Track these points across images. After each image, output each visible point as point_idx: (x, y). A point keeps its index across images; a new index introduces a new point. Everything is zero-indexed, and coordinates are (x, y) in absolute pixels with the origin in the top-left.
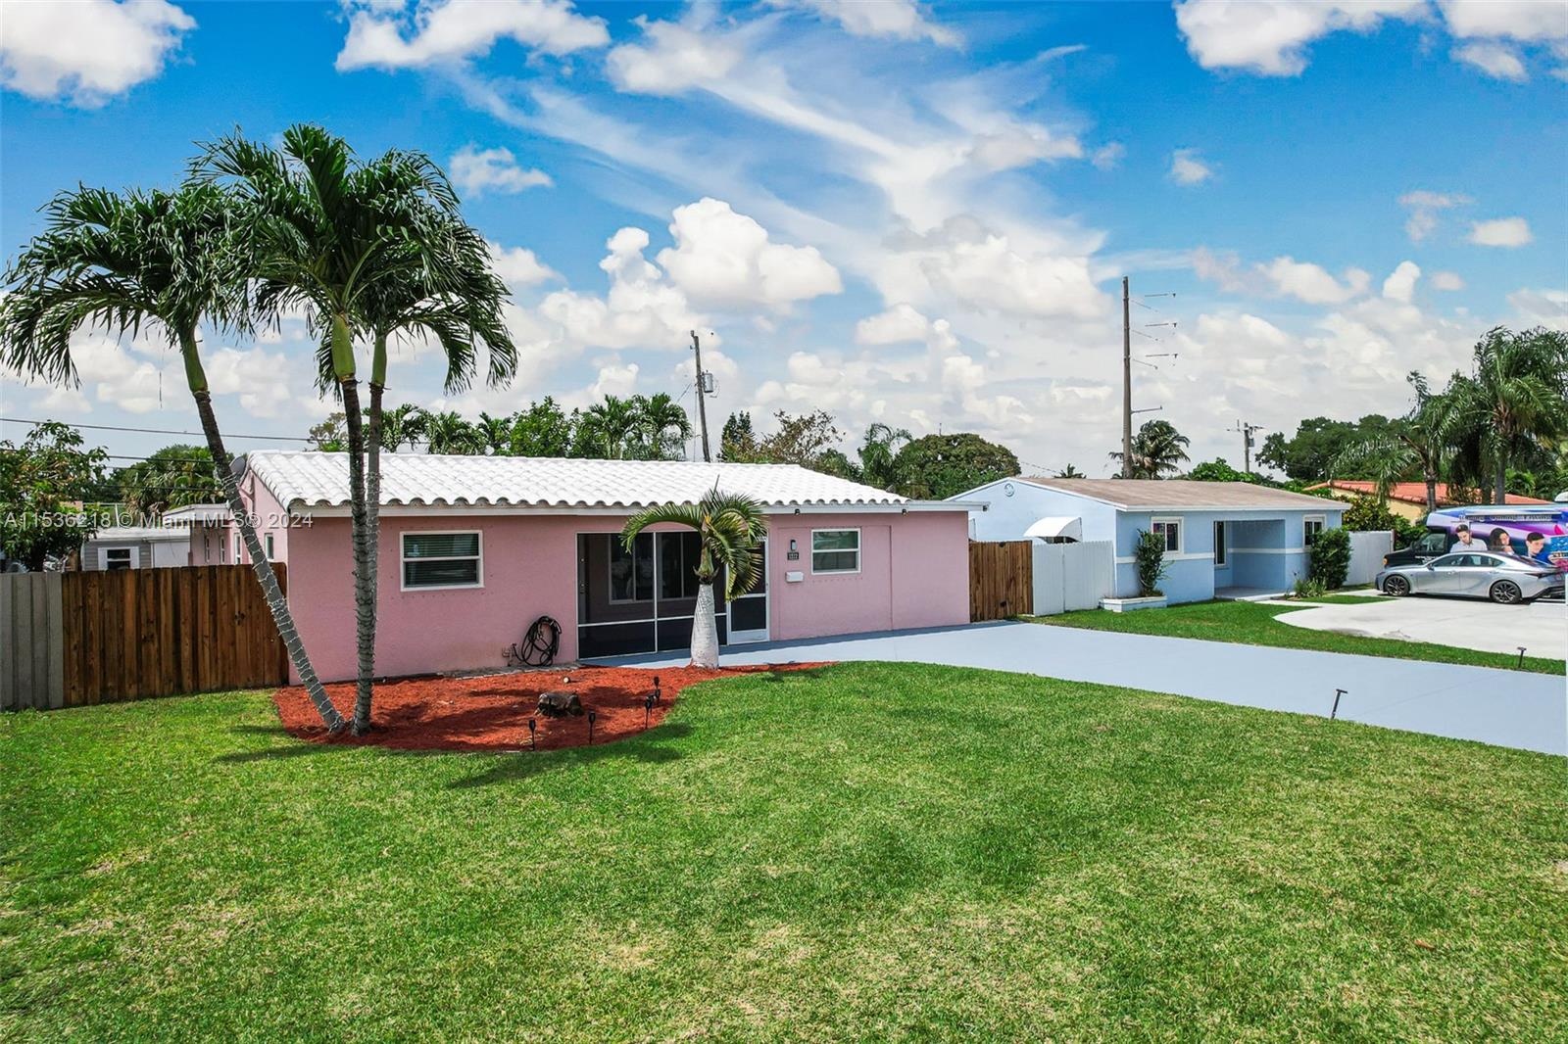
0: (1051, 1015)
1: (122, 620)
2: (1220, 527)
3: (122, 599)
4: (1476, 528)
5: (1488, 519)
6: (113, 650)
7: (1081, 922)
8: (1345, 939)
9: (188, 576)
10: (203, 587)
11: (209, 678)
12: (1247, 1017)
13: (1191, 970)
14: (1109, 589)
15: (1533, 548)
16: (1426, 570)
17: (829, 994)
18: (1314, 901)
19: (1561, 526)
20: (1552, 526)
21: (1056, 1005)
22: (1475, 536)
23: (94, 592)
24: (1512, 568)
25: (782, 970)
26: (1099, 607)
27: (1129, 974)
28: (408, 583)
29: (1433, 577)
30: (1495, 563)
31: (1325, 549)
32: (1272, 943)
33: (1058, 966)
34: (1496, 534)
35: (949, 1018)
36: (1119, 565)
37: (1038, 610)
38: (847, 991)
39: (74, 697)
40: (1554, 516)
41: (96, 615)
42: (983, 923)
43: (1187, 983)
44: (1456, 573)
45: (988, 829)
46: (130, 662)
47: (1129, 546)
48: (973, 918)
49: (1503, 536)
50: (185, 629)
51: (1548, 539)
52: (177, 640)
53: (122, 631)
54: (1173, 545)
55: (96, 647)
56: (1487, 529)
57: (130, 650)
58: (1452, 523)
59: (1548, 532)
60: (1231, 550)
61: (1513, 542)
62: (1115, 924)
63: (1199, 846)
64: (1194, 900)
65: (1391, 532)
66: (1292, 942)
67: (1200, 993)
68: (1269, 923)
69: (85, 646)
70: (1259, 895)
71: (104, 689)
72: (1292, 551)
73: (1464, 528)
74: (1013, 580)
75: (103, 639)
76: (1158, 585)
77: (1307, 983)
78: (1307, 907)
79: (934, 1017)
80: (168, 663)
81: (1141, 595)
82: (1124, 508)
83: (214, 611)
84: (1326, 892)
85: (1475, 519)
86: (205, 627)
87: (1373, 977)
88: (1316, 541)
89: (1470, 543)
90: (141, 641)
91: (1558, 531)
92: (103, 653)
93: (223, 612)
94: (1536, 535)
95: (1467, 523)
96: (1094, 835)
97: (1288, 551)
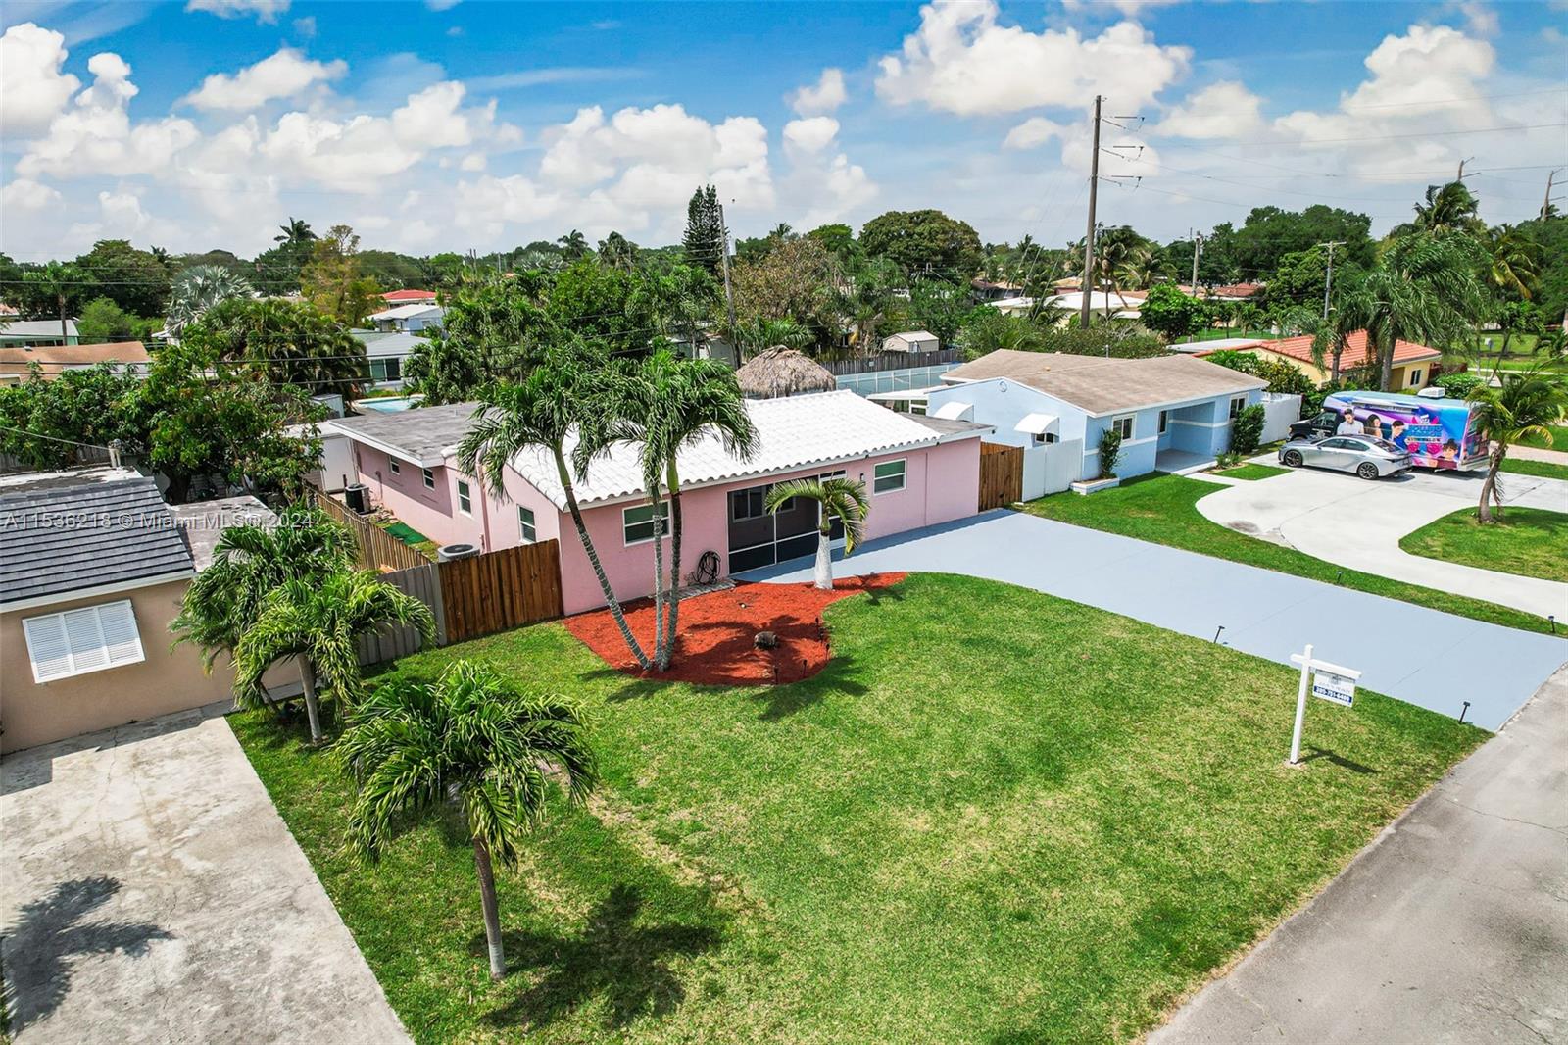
0: (1083, 845)
1: (472, 588)
2: (1164, 414)
3: (471, 575)
4: (1360, 413)
5: (1368, 407)
6: (469, 608)
7: (1088, 801)
8: (1188, 808)
9: (503, 555)
10: (513, 560)
11: (521, 620)
12: (1150, 843)
13: (1131, 824)
14: (1076, 474)
15: (1396, 432)
16: (1316, 448)
17: (1003, 838)
18: (1181, 788)
19: (1417, 417)
20: (1410, 417)
21: (1084, 840)
22: (1357, 418)
23: (456, 573)
24: (1376, 454)
25: (981, 829)
26: (1070, 490)
27: (1108, 826)
28: (628, 540)
29: (1320, 453)
30: (1364, 448)
31: (1244, 424)
32: (1161, 810)
33: (1082, 824)
34: (1373, 417)
35: (1048, 847)
36: (1087, 456)
37: (1026, 496)
38: (1009, 837)
39: (452, 639)
40: (1413, 410)
41: (458, 587)
42: (1050, 803)
43: (1130, 830)
44: (1335, 453)
45: (1040, 745)
46: (478, 613)
47: (1095, 439)
48: (1046, 800)
49: (1376, 420)
50: (505, 589)
51: (1406, 426)
52: (502, 596)
53: (472, 594)
54: (1127, 436)
55: (460, 607)
56: (1366, 414)
57: (478, 606)
58: (1342, 407)
59: (1408, 422)
60: (1171, 421)
61: (1383, 426)
62: (1101, 802)
63: (1137, 755)
64: (1133, 788)
65: (1300, 397)
66: (1170, 809)
67: (1134, 833)
68: (1162, 800)
69: (455, 607)
70: (1160, 785)
71: (467, 631)
72: (1219, 425)
73: (1350, 412)
74: (1009, 477)
75: (464, 601)
76: (1114, 470)
77: (1173, 827)
78: (1178, 791)
79: (1042, 847)
80: (498, 611)
81: (1100, 477)
82: (1093, 415)
83: (520, 576)
84: (1187, 781)
85: (1358, 405)
86: (516, 586)
87: (1196, 824)
88: (1238, 417)
89: (1352, 424)
90: (483, 600)
91: (1414, 421)
92: (464, 608)
93: (525, 573)
94: (1398, 423)
95: (1352, 408)
96: (1089, 746)
97: (1215, 426)
